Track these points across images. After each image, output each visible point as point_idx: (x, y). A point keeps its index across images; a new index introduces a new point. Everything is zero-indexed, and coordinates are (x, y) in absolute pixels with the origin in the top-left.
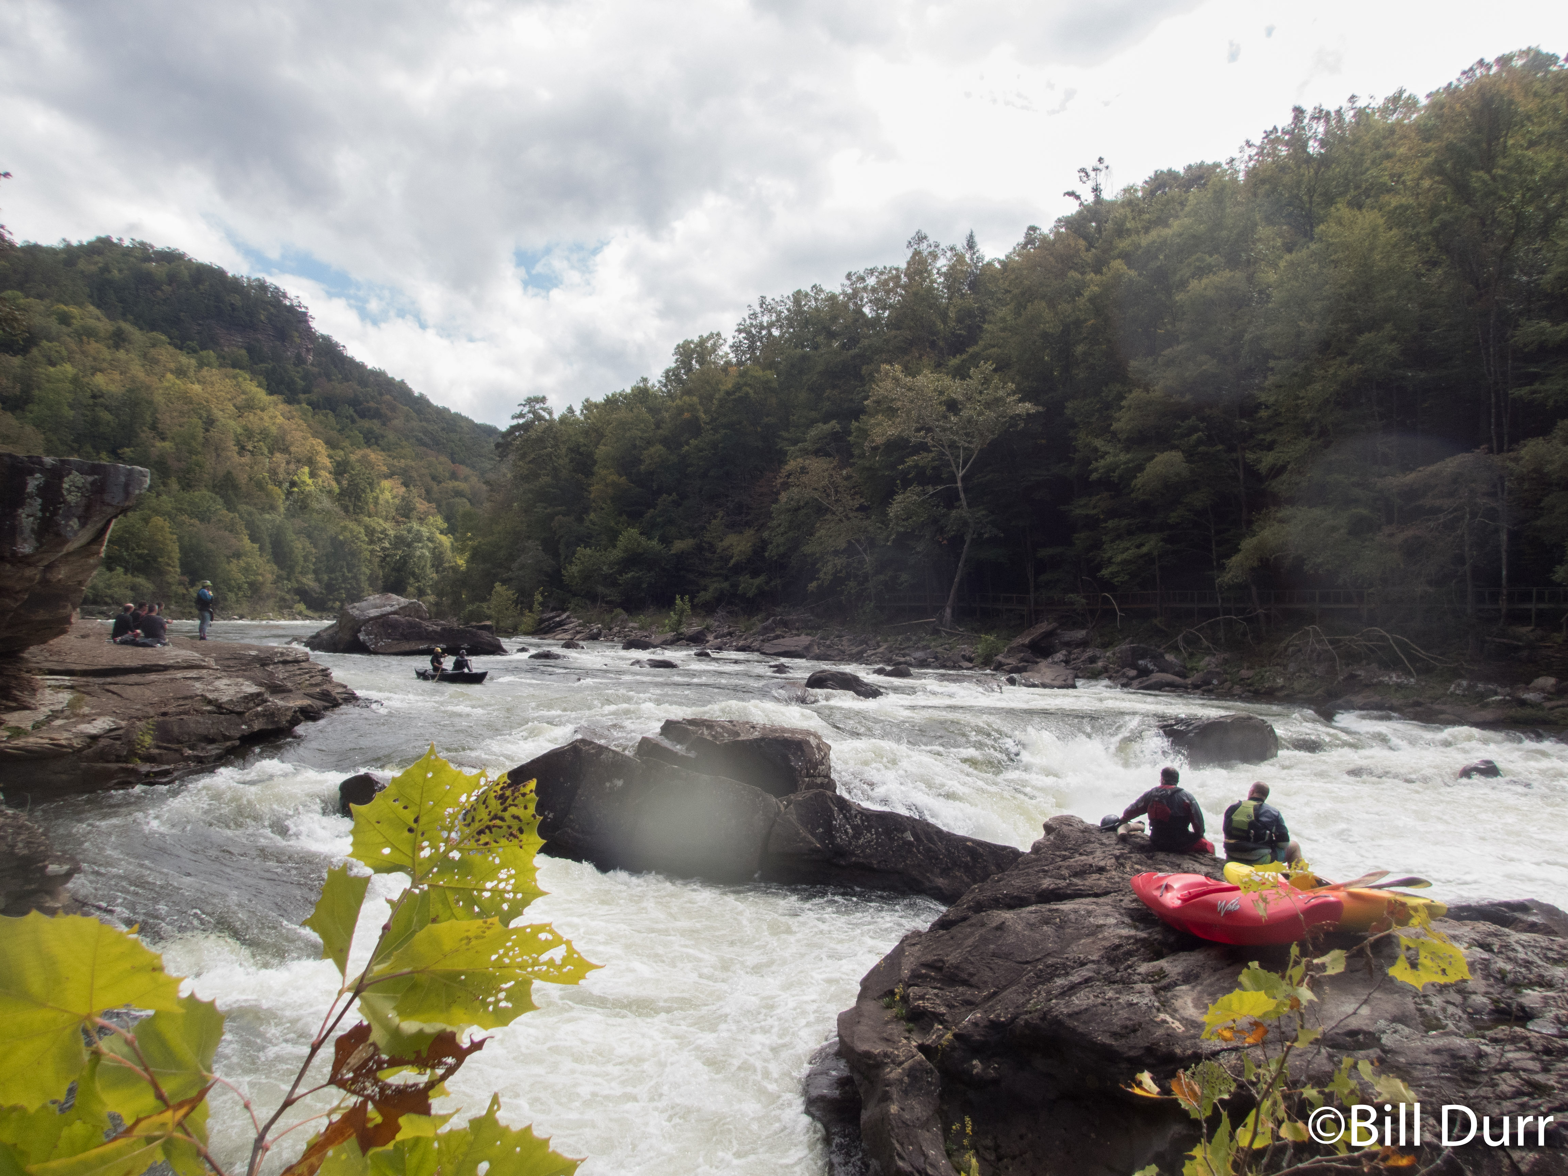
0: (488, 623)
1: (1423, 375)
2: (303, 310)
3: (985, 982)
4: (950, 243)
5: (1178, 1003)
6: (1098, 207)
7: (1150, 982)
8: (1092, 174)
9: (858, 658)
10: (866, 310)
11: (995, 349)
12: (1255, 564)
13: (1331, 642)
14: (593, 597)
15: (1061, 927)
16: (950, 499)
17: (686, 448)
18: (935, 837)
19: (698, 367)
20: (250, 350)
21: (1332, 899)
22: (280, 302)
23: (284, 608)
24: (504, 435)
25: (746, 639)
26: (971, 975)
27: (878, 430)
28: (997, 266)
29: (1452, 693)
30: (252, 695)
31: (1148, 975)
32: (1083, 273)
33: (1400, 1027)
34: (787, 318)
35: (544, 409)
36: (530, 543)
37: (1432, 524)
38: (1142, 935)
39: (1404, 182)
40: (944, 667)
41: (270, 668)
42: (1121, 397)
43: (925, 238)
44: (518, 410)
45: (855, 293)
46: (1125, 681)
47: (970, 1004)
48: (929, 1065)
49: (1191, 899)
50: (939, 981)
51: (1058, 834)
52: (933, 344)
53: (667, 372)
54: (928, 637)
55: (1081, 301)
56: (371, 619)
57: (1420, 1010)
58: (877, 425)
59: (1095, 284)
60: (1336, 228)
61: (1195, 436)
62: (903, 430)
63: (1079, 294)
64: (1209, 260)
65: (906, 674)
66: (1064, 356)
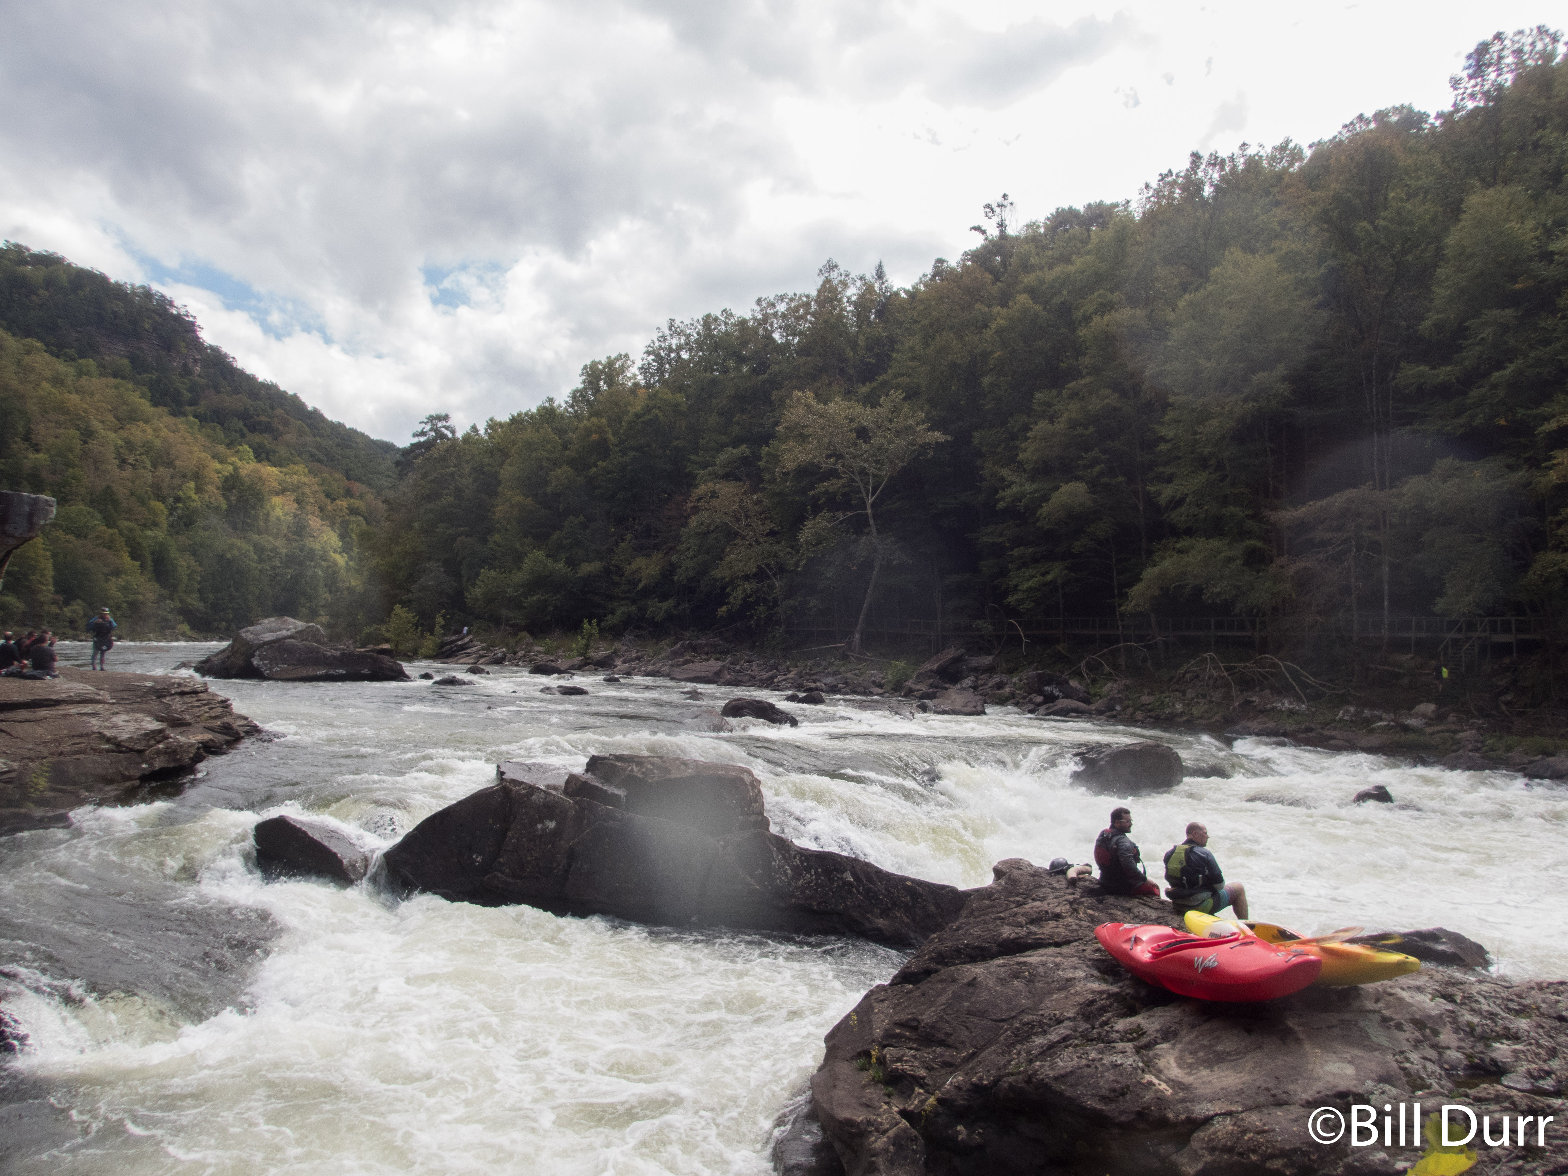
0: (386, 646)
1: (1311, 413)
2: (191, 319)
3: (963, 1042)
4: (860, 273)
5: (1161, 1063)
6: (1003, 242)
7: (1129, 1040)
8: (998, 210)
9: (769, 684)
10: (776, 336)
11: (905, 378)
12: (1156, 593)
13: (1227, 669)
14: (497, 621)
15: (1030, 981)
16: (860, 526)
17: (594, 469)
18: (875, 877)
19: (605, 388)
20: (133, 359)
21: (1310, 956)
22: (166, 311)
23: (166, 630)
24: (406, 452)
25: (654, 664)
26: (949, 1035)
27: (787, 456)
28: (903, 295)
30: (153, 732)
31: (1126, 1032)
32: (989, 306)
33: (1388, 1088)
34: (696, 341)
35: (447, 428)
36: (430, 565)
37: (1321, 556)
38: (1114, 989)
39: (1293, 230)
40: (854, 692)
41: (167, 700)
42: (1026, 428)
43: (836, 266)
44: (419, 428)
45: (765, 319)
46: (1031, 707)
47: (950, 1066)
48: (914, 1132)
49: (1162, 953)
50: (915, 1041)
51: (1009, 879)
52: (842, 372)
53: (574, 393)
54: (837, 662)
55: (988, 334)
56: (266, 643)
57: (1404, 1069)
58: (790, 450)
59: (1001, 317)
60: (1231, 271)
61: (1098, 468)
62: (814, 457)
63: (986, 326)
64: (1111, 297)
65: (819, 701)
66: (971, 386)
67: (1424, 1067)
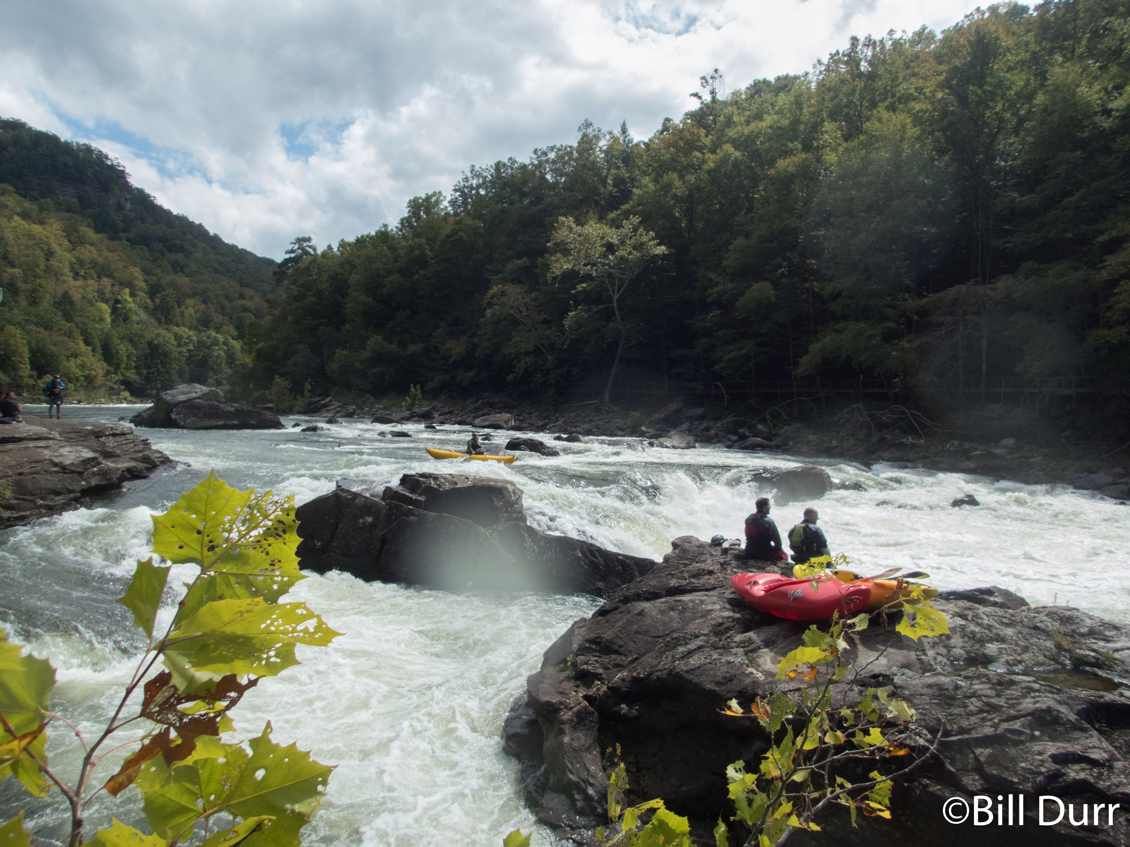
0: (270, 405)
1: (934, 230)
2: (121, 168)
3: (630, 651)
5: (761, 661)
6: (714, 105)
7: (742, 647)
8: (710, 81)
9: (543, 429)
10: (548, 177)
11: (641, 207)
12: (819, 361)
13: (869, 416)
14: (348, 386)
15: (682, 612)
16: (608, 315)
17: (417, 276)
18: (597, 554)
19: (425, 217)
20: (80, 199)
21: (864, 587)
22: (103, 163)
23: (113, 394)
24: (280, 266)
25: (462, 416)
26: (621, 647)
27: (558, 265)
28: (643, 146)
29: (948, 450)
30: (89, 459)
31: (741, 642)
32: (703, 153)
33: (906, 671)
34: (490, 181)
35: (310, 247)
36: (301, 346)
37: (937, 334)
38: (738, 615)
39: (924, 94)
40: (603, 434)
41: (103, 439)
42: (729, 243)
43: (591, 124)
44: (290, 247)
45: (540, 165)
46: (730, 443)
47: (619, 666)
48: (591, 709)
49: (770, 590)
50: (598, 651)
51: (682, 549)
52: (596, 203)
53: (402, 220)
54: (592, 414)
55: (702, 174)
56: (180, 402)
57: (920, 660)
58: (557, 261)
59: (711, 161)
60: (878, 125)
61: (780, 271)
62: (575, 265)
63: (700, 168)
64: (791, 145)
65: (577, 440)
66: (689, 212)
67: (935, 659)
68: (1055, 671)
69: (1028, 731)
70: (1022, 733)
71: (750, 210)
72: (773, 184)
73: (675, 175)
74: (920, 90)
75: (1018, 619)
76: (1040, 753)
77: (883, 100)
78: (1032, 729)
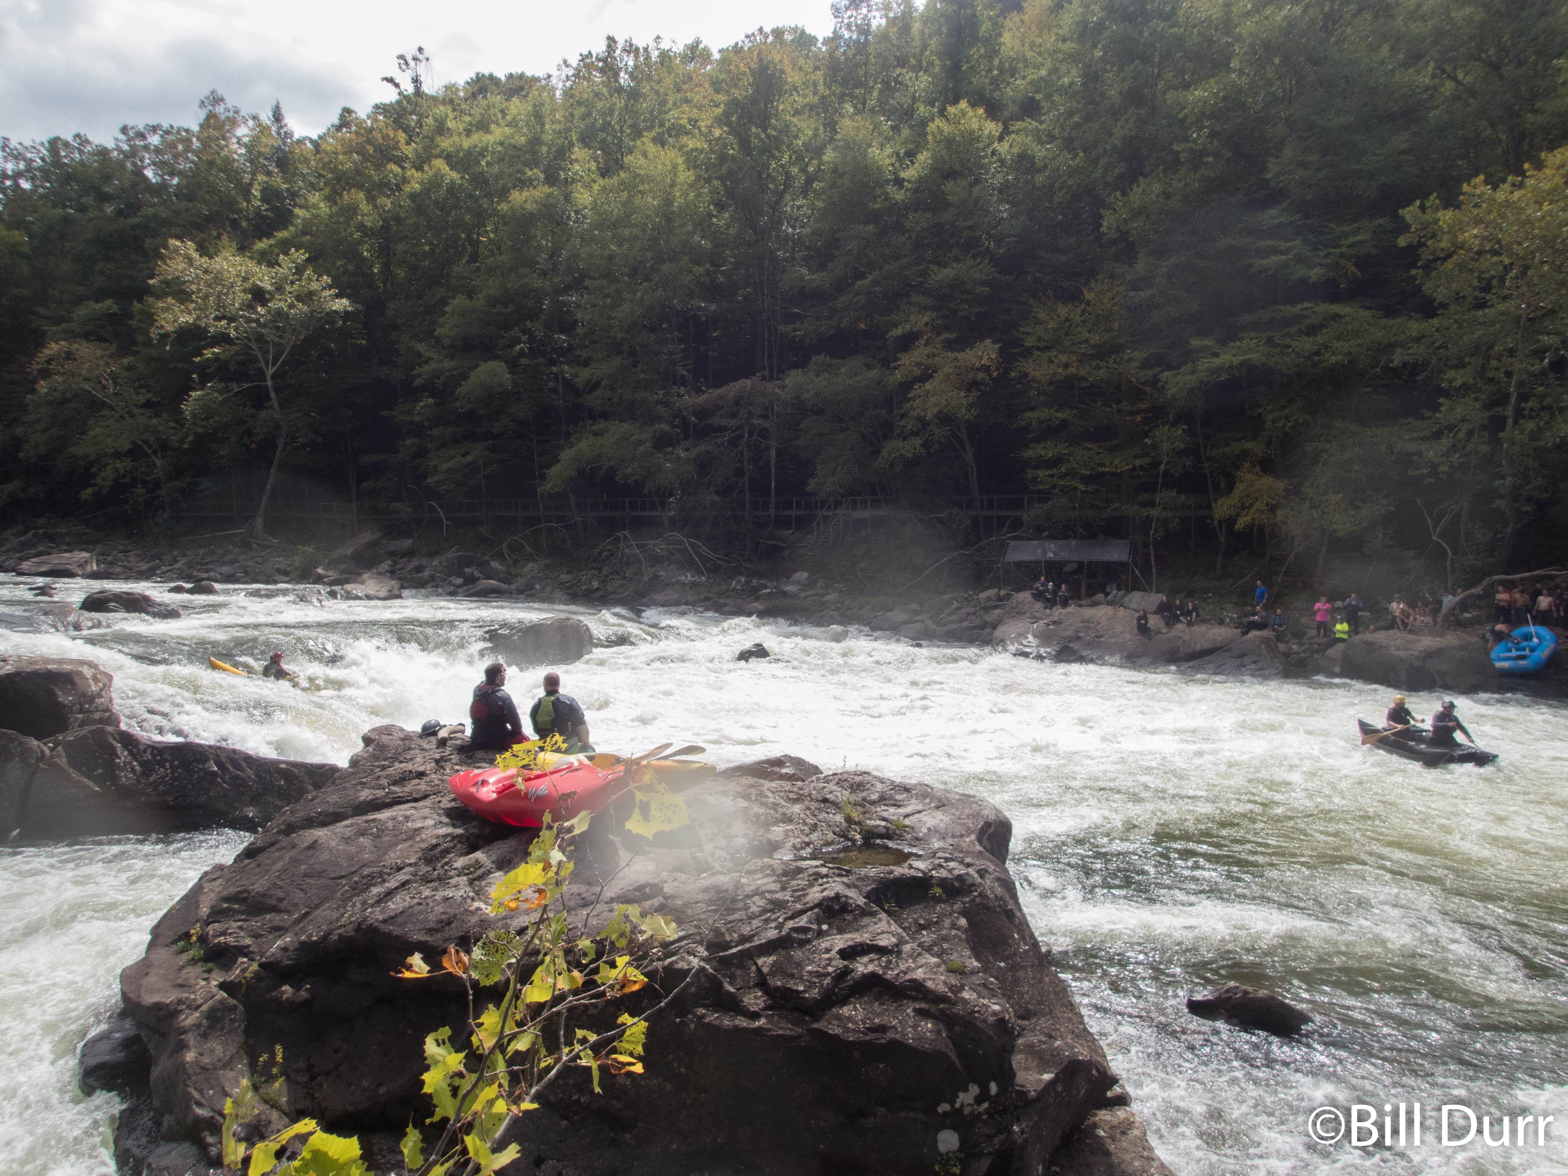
3: (296, 905)
5: (491, 890)
6: (419, 99)
7: (466, 875)
8: (412, 63)
9: (148, 575)
11: (308, 237)
12: (573, 474)
13: (638, 547)
15: (378, 836)
16: (259, 398)
18: (244, 764)
26: (281, 900)
27: (167, 315)
28: (309, 145)
29: (734, 589)
31: (463, 868)
32: (403, 168)
34: (40, 169)
38: (459, 831)
39: (699, 128)
40: (254, 581)
42: (444, 302)
43: (222, 100)
45: (133, 153)
46: (451, 589)
47: (279, 930)
48: (232, 1001)
49: (507, 790)
50: (243, 912)
51: (378, 745)
52: (235, 224)
54: (236, 550)
55: (402, 198)
58: (166, 310)
59: (415, 182)
60: (642, 161)
61: (518, 348)
62: (199, 318)
63: (399, 189)
64: (529, 173)
65: (210, 591)
66: (384, 251)
67: (713, 854)
68: (845, 849)
69: (815, 927)
70: (809, 929)
71: (474, 257)
72: (505, 224)
73: (361, 195)
74: (694, 122)
75: (806, 792)
76: (828, 951)
77: (650, 128)
78: (819, 923)
